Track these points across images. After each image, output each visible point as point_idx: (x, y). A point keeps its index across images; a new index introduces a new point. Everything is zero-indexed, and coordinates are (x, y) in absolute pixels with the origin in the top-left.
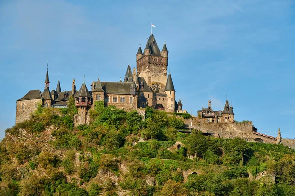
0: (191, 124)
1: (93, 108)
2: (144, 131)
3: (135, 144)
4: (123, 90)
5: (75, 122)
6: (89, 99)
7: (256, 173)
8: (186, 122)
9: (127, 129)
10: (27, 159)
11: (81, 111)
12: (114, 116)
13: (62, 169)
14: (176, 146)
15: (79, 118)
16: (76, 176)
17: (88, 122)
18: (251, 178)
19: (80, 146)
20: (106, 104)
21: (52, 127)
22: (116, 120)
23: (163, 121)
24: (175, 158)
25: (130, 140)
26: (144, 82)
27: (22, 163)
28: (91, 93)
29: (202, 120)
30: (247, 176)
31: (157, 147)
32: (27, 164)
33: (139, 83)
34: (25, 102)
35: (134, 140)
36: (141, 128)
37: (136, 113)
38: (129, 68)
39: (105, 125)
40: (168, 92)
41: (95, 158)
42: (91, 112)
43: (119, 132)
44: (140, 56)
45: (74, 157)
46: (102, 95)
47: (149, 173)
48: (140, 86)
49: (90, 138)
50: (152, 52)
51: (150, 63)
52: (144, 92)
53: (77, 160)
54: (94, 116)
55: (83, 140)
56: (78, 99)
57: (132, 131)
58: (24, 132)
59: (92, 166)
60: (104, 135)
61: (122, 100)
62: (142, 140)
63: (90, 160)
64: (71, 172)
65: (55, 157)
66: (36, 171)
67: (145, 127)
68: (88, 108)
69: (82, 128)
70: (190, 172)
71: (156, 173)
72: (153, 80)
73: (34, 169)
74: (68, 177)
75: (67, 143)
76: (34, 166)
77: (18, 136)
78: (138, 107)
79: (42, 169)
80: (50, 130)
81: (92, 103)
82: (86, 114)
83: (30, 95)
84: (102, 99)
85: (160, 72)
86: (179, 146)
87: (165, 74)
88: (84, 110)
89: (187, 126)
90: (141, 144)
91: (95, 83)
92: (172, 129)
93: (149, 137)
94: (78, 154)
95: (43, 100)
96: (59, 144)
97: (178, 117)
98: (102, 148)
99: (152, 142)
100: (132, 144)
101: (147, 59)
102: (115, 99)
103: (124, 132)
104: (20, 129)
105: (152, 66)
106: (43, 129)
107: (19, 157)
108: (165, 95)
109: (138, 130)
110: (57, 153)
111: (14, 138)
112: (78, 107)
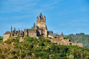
0: (52, 40)
1: (24, 37)
2: (38, 44)
3: (36, 47)
4: (33, 31)
5: (19, 41)
6: (23, 34)
7: (69, 55)
8: (50, 40)
9: (34, 43)
10: (7, 52)
11: (21, 38)
12: (30, 39)
13: (16, 55)
14: (47, 47)
15: (21, 40)
16: (20, 57)
17: (23, 41)
18: (67, 57)
19: (21, 48)
20: (28, 36)
21: (13, 42)
22: (31, 40)
23: (44, 40)
24: (47, 51)
25: (35, 46)
26: (39, 27)
27: (5, 53)
28: (24, 32)
29: (55, 39)
30: (66, 56)
31: (42, 48)
32: (6, 53)
33: (37, 28)
34: (5, 35)
35: (36, 46)
36: (38, 42)
37: (36, 38)
38: (34, 24)
39: (28, 42)
40: (45, 30)
41: (25, 51)
42: (24, 38)
43: (31, 44)
44: (38, 19)
45: (19, 51)
46: (27, 33)
47: (40, 56)
48: (37, 29)
49: (24, 46)
50: (41, 18)
51: (40, 21)
52: (39, 31)
53: (20, 52)
54: (24, 39)
55: (22, 46)
56: (20, 34)
57: (35, 43)
58: (5, 44)
59: (24, 54)
60: (27, 45)
61: (33, 34)
62: (38, 46)
63: (24, 52)
64: (19, 56)
65: (14, 51)
66: (9, 55)
67: (39, 42)
68: (23, 37)
69: (21, 42)
70: (51, 55)
71: (42, 56)
72: (41, 26)
73: (8, 55)
74: (18, 57)
75: (17, 47)
76: (9, 54)
77: (4, 45)
78: (37, 36)
79: (11, 55)
80: (13, 43)
81: (24, 35)
82: (22, 38)
83: (7, 33)
84: (27, 34)
85: (43, 24)
86: (48, 47)
87: (45, 24)
88: (22, 37)
89: (50, 41)
90: (38, 47)
91: (25, 29)
92: (46, 43)
93: (40, 45)
94: (20, 51)
95: (11, 35)
96: (15, 48)
97: (48, 38)
98: (27, 48)
99: (40, 47)
100: (35, 47)
101: (39, 20)
102: (30, 34)
103: (33, 44)
104: (4, 43)
105: (41, 22)
106: (11, 43)
107: (4, 52)
108: (45, 31)
109: (37, 43)
110: (15, 50)
111: (3, 46)
112: (20, 37)
